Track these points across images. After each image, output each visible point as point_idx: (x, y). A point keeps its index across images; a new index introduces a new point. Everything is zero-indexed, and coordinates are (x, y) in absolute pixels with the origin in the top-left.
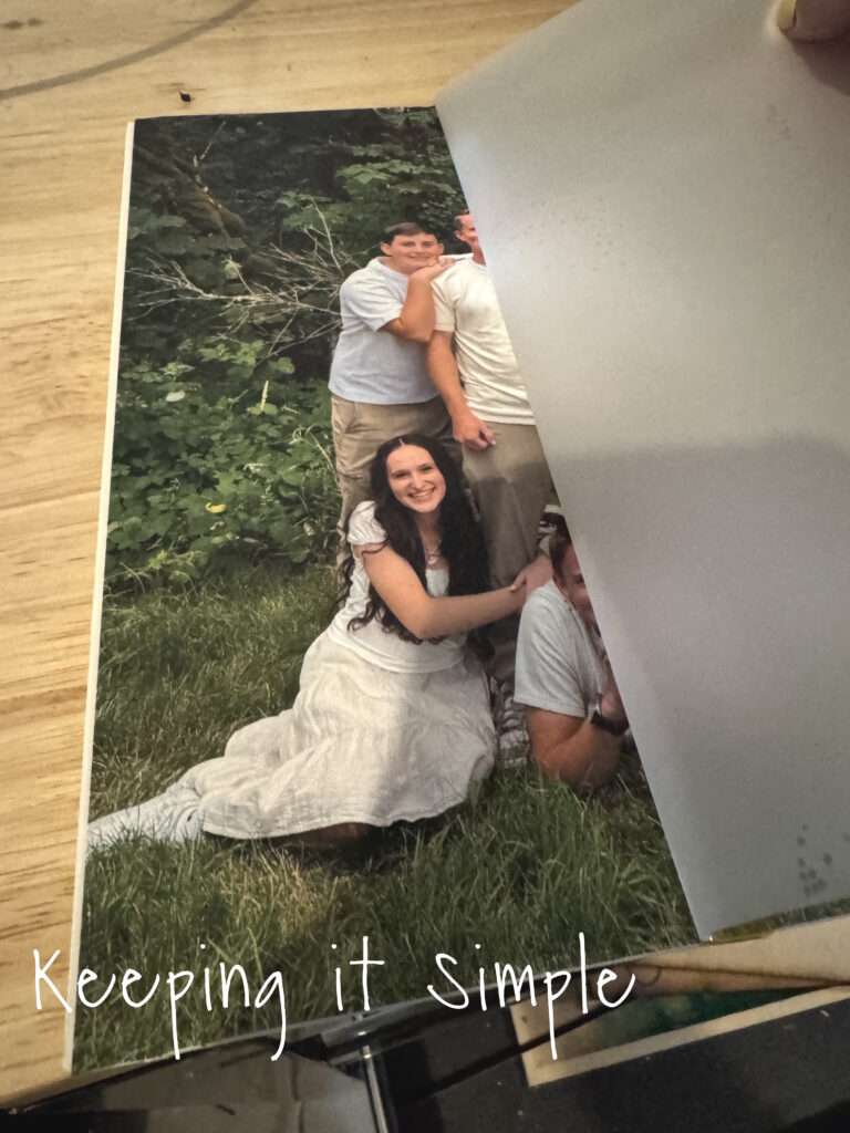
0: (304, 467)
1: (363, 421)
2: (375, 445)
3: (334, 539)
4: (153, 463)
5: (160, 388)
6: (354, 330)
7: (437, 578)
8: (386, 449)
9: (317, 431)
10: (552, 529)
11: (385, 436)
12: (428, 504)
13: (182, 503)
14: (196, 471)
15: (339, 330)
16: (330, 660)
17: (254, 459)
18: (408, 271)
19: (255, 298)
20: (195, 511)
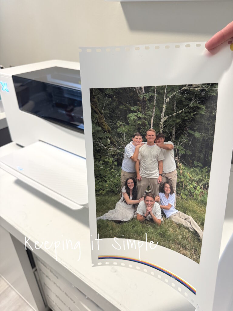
0: (117, 180)
1: (125, 174)
2: (127, 178)
3: (120, 191)
4: (99, 178)
5: (100, 166)
6: (126, 157)
7: (131, 198)
8: (128, 179)
9: (119, 175)
10: (145, 194)
11: (128, 177)
12: (131, 188)
13: (103, 184)
14: (104, 179)
15: (124, 157)
16: (119, 205)
17: (111, 178)
18: (136, 145)
19: (112, 149)
20: (105, 185)
